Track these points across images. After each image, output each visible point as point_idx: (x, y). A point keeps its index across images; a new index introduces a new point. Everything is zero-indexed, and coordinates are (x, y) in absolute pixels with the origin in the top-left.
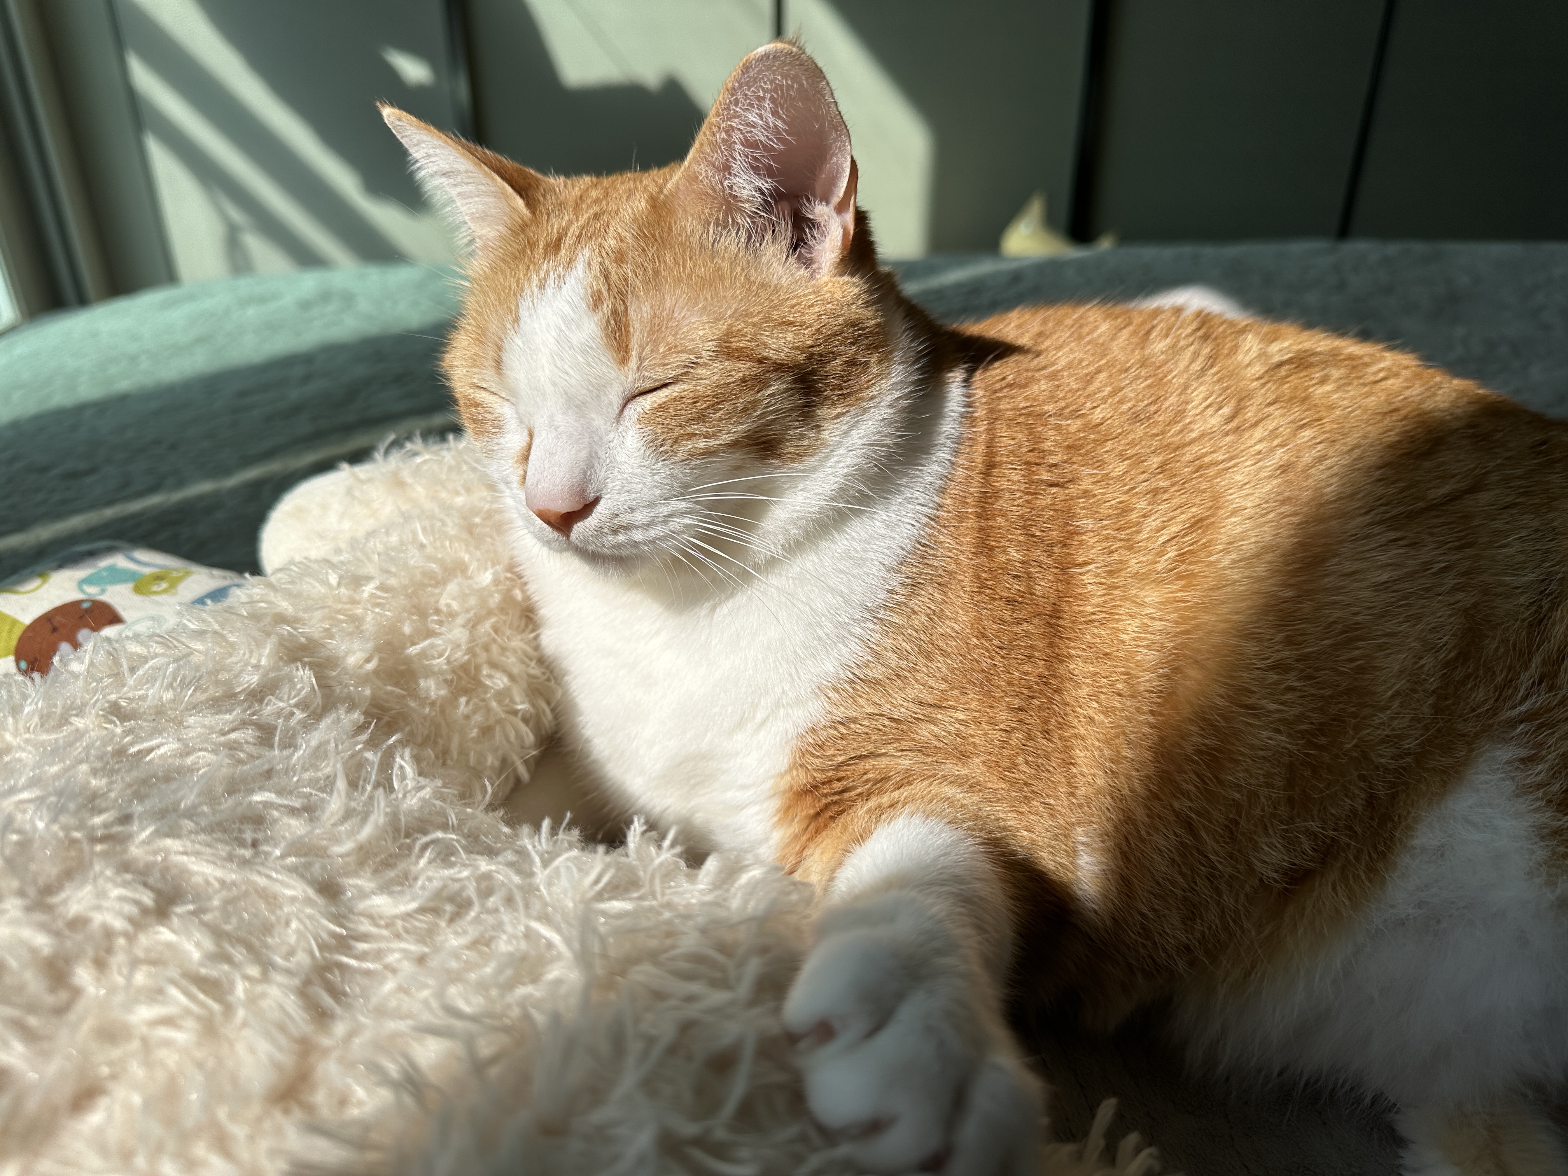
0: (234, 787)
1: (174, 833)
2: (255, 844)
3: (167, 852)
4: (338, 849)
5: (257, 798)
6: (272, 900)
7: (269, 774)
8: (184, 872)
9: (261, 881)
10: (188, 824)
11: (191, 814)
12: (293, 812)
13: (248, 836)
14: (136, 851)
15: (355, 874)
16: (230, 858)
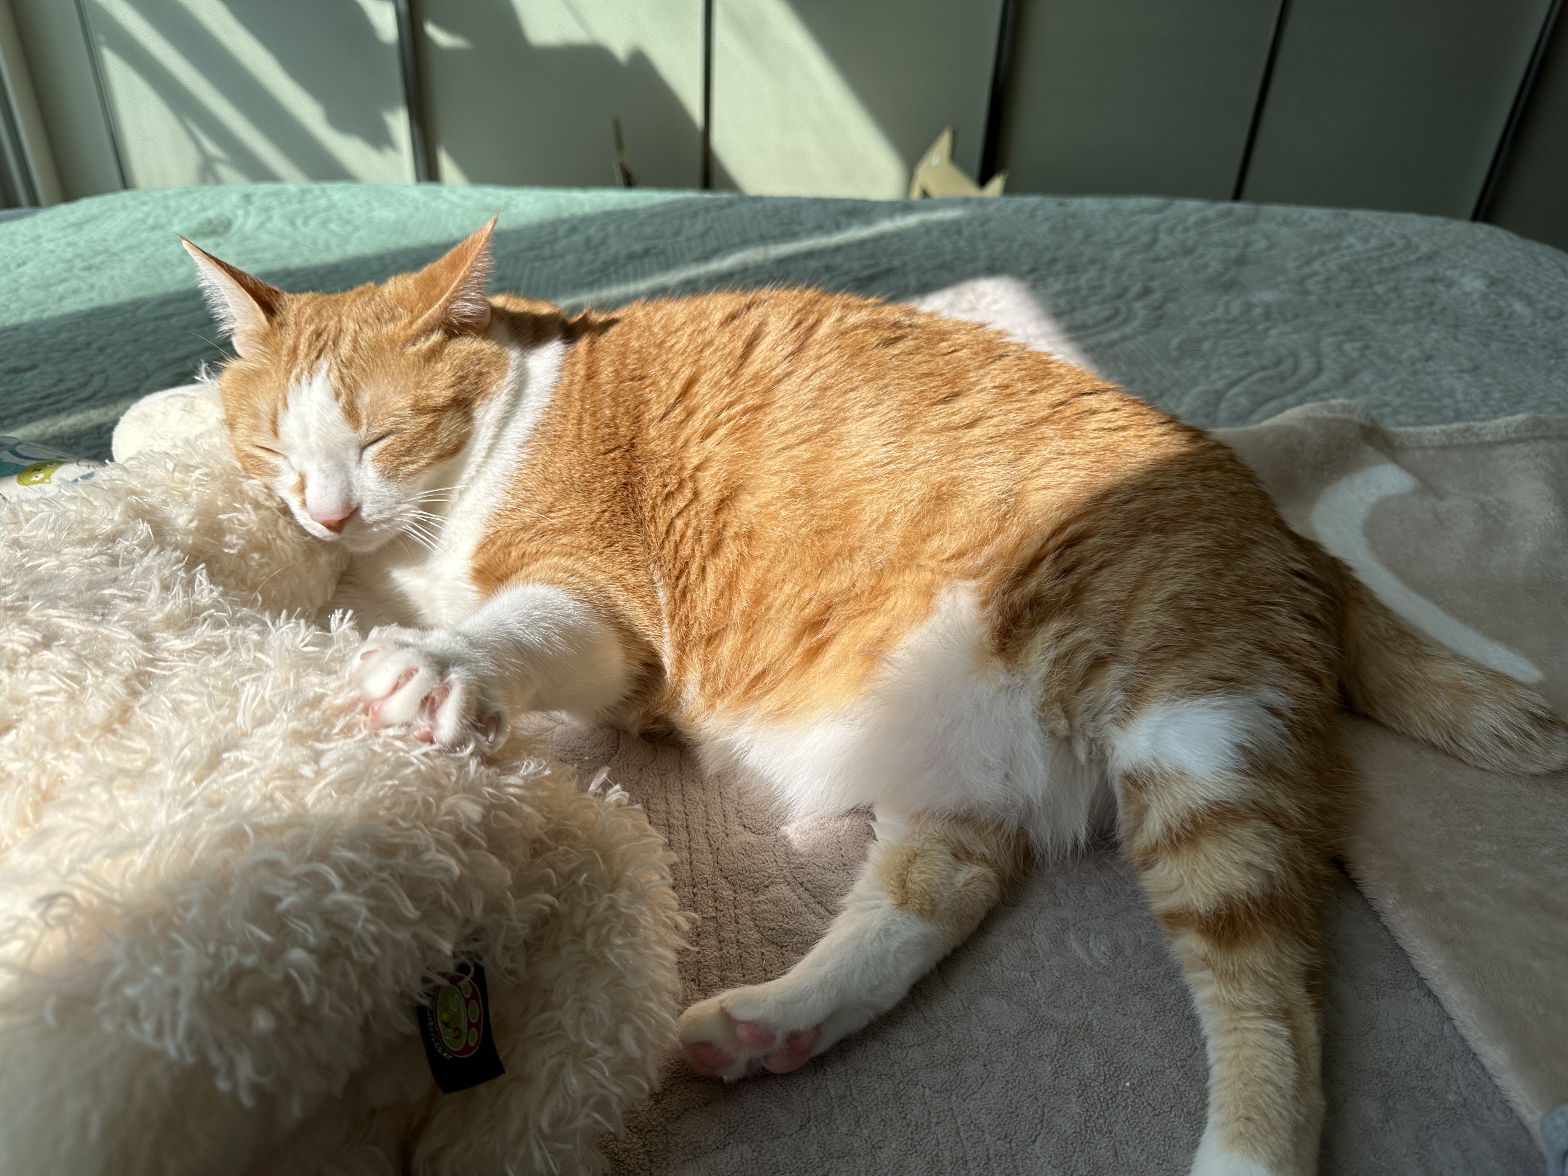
0: (92, 585)
1: (54, 606)
2: (103, 615)
3: (50, 617)
4: (153, 619)
5: (106, 592)
6: (110, 641)
7: (116, 580)
8: (60, 626)
9: (106, 632)
10: (63, 604)
11: (65, 598)
12: (130, 600)
13: (100, 611)
14: (30, 615)
15: (163, 631)
16: (87, 620)
